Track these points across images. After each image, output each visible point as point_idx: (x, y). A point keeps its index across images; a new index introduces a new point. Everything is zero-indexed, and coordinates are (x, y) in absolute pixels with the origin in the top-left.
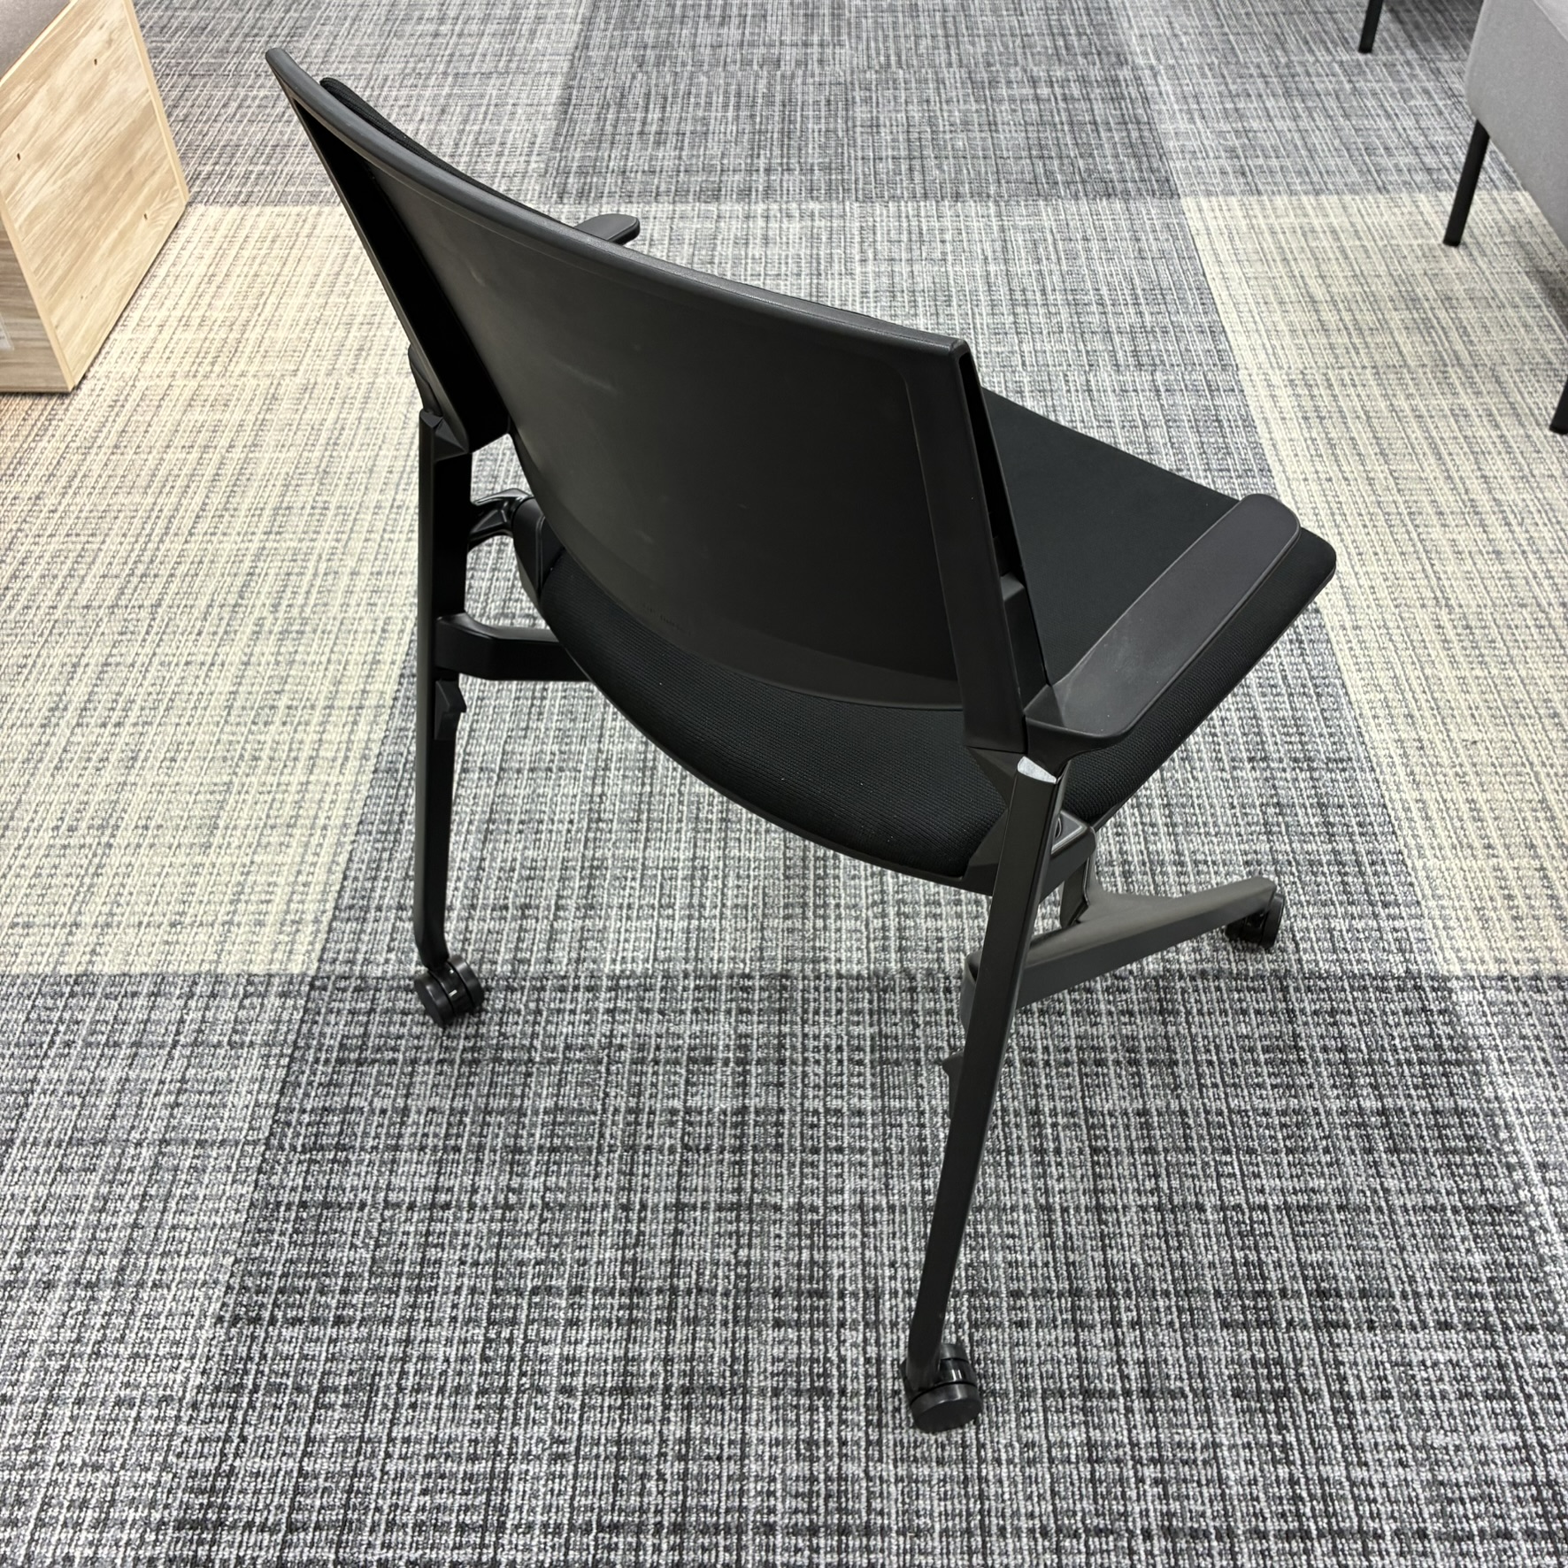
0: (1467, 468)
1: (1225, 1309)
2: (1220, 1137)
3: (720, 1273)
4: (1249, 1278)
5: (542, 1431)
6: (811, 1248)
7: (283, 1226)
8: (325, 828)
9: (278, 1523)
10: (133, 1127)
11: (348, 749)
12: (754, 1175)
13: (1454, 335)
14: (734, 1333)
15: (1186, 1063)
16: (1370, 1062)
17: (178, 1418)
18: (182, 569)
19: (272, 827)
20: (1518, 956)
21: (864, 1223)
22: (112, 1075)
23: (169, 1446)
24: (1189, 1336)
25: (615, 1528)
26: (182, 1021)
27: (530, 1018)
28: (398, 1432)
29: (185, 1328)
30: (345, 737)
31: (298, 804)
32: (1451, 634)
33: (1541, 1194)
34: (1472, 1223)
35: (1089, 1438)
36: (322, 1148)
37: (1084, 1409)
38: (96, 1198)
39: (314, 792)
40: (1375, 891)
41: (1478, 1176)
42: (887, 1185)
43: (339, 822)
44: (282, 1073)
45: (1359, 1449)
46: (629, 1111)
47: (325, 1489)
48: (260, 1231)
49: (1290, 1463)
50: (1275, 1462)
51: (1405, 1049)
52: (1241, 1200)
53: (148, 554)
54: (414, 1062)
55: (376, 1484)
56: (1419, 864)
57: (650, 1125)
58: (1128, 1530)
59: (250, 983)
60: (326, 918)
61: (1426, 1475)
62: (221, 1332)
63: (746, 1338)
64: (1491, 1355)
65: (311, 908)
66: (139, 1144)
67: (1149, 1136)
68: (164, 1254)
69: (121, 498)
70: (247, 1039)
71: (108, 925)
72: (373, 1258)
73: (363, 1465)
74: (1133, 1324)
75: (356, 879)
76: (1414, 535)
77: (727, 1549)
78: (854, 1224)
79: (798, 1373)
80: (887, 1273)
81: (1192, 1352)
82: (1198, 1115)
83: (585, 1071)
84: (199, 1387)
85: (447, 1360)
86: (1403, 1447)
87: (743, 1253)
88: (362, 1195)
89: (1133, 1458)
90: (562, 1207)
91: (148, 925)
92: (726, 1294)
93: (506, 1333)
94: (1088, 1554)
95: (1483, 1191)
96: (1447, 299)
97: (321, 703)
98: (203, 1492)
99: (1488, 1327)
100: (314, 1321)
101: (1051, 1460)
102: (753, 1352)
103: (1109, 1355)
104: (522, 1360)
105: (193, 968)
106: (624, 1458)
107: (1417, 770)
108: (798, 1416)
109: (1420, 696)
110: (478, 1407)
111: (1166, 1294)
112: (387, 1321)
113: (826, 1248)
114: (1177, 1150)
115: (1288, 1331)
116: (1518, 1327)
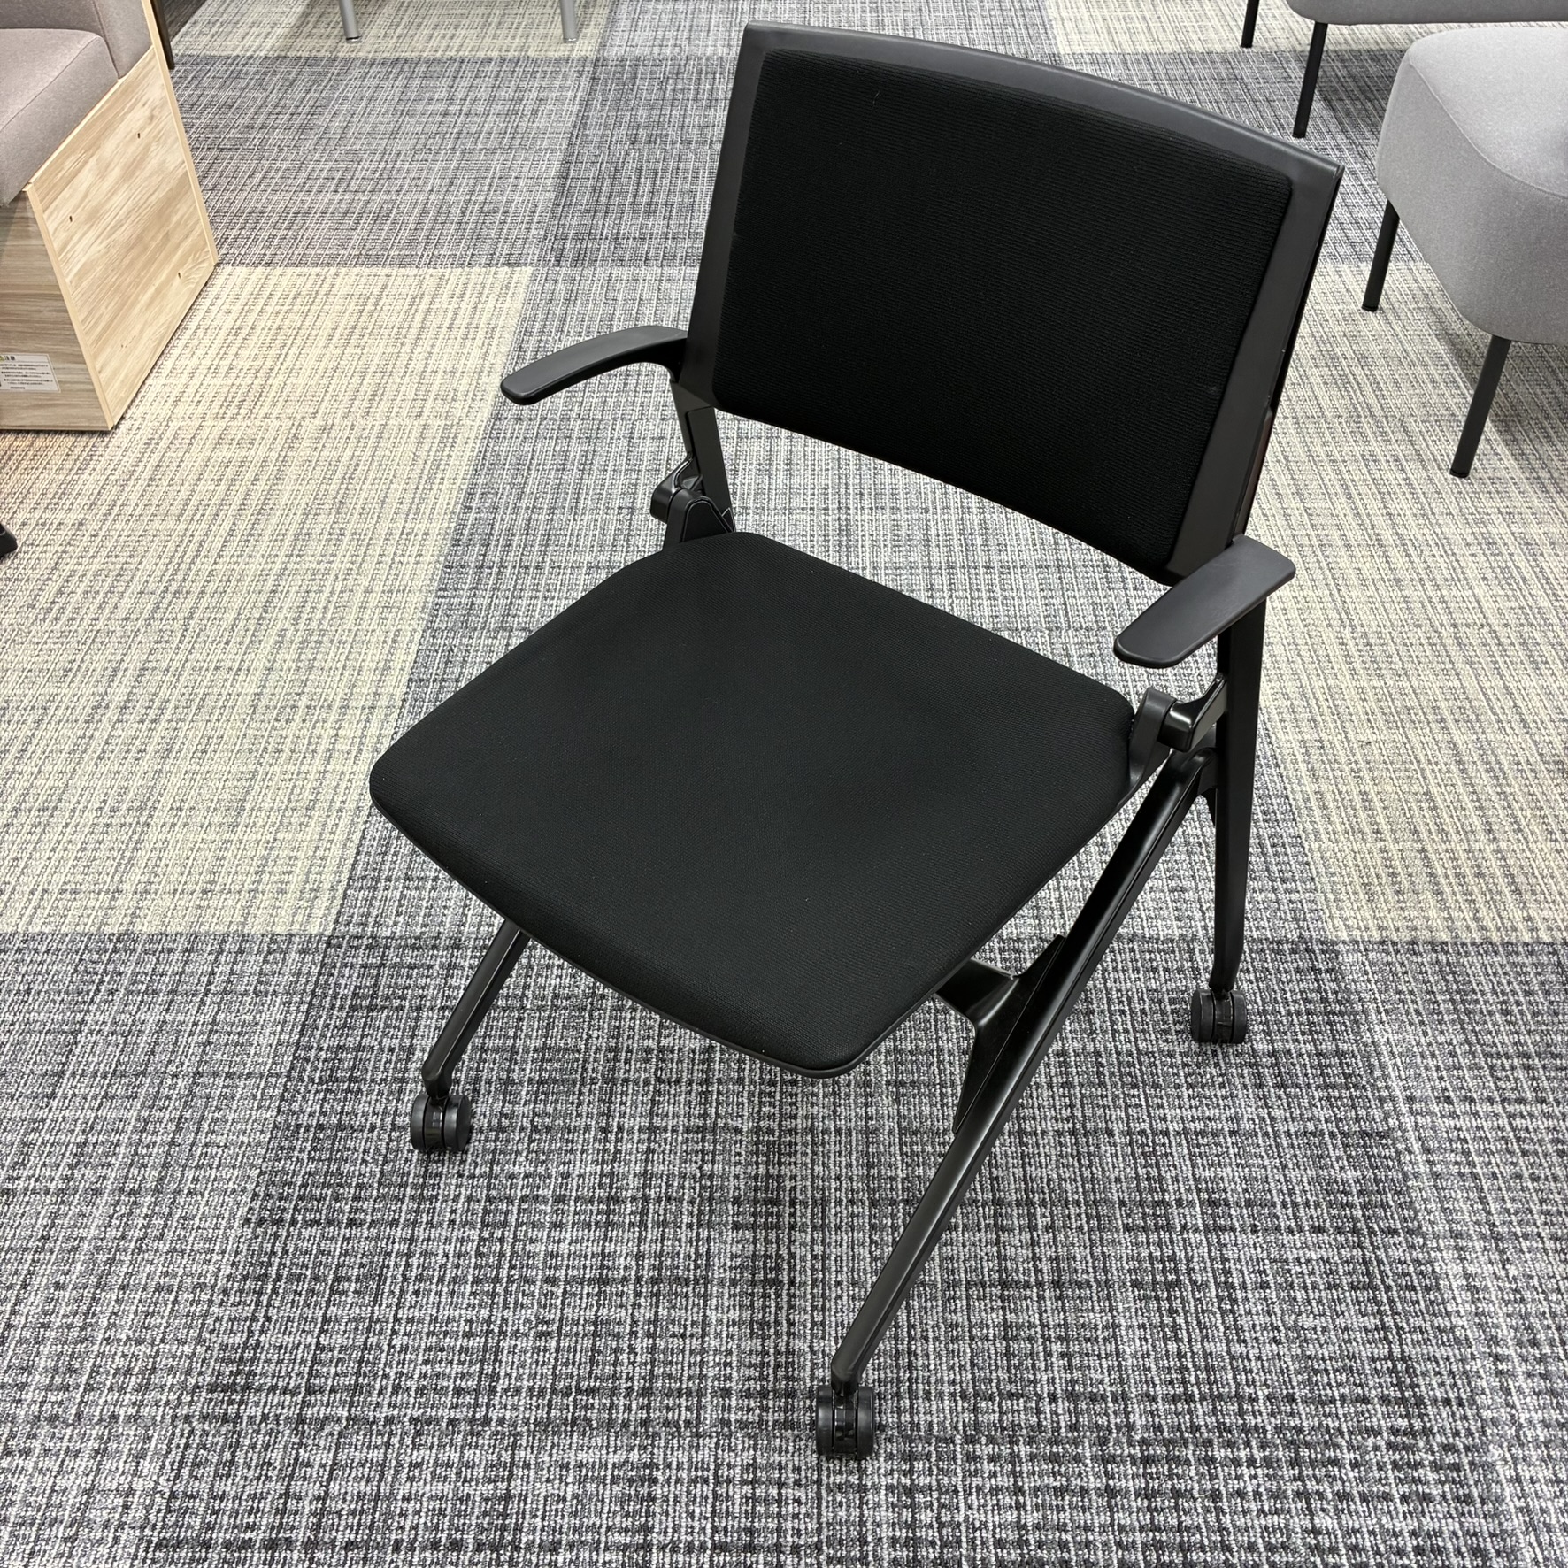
0: (1374, 506)
1: (1128, 1216)
2: (1130, 1074)
3: (687, 1184)
4: (1151, 1190)
5: (529, 1314)
6: (767, 1163)
7: (303, 1144)
8: (340, 810)
9: (299, 1387)
10: (170, 1062)
11: (361, 743)
12: (719, 1103)
13: (1368, 390)
14: (698, 1234)
15: (1102, 1012)
16: (1264, 1013)
17: (211, 1302)
18: (211, 587)
19: (294, 810)
20: (1399, 924)
21: (814, 1144)
22: (151, 1018)
23: (203, 1325)
24: (1096, 1237)
25: (591, 1392)
26: (213, 973)
27: (523, 972)
28: (403, 1314)
29: (217, 1227)
30: (359, 732)
31: (316, 790)
32: (1353, 650)
33: (1408, 1122)
34: (1346, 1146)
35: (1005, 1320)
36: (337, 1080)
37: (1002, 1298)
38: (138, 1120)
39: (330, 780)
40: (1275, 869)
41: (1353, 1107)
42: (835, 1113)
43: (353, 806)
44: (301, 1017)
45: (1239, 1329)
46: (609, 1050)
47: (339, 1360)
48: (282, 1148)
49: (1178, 1340)
50: (1166, 1339)
51: (1296, 1002)
52: (1146, 1126)
53: (181, 573)
54: (419, 1008)
55: (384, 1355)
56: (1315, 846)
57: (627, 1061)
58: (1036, 1394)
59: (273, 941)
60: (341, 888)
61: (1296, 1350)
62: (248, 1231)
63: (709, 1238)
64: (1358, 1253)
65: (328, 879)
66: (175, 1076)
67: (1067, 1073)
68: (198, 1167)
69: (156, 525)
70: (271, 989)
71: (147, 892)
72: (382, 1172)
73: (373, 1340)
74: (1047, 1229)
75: (368, 854)
76: (1324, 564)
77: (688, 1409)
78: (805, 1144)
79: (754, 1267)
80: (833, 1185)
81: (1097, 1251)
82: (1110, 1056)
83: (571, 1017)
84: (229, 1277)
85: (446, 1255)
86: (1277, 1328)
87: (707, 1168)
88: (372, 1120)
89: (1043, 1336)
90: (548, 1129)
91: (183, 891)
92: (692, 1202)
93: (498, 1234)
94: (1001, 1413)
95: (1357, 1119)
96: (1363, 358)
97: (337, 704)
98: (232, 1362)
99: (1355, 1231)
100: (330, 1223)
101: (972, 1338)
102: (714, 1249)
103: (1025, 1253)
104: (512, 1256)
105: (223, 929)
106: (600, 1336)
107: (1317, 766)
108: (752, 1302)
109: (1322, 703)
110: (474, 1294)
111: (1077, 1203)
112: (394, 1223)
113: (780, 1163)
114: (1091, 1084)
115: (1182, 1233)
116: (1382, 1231)
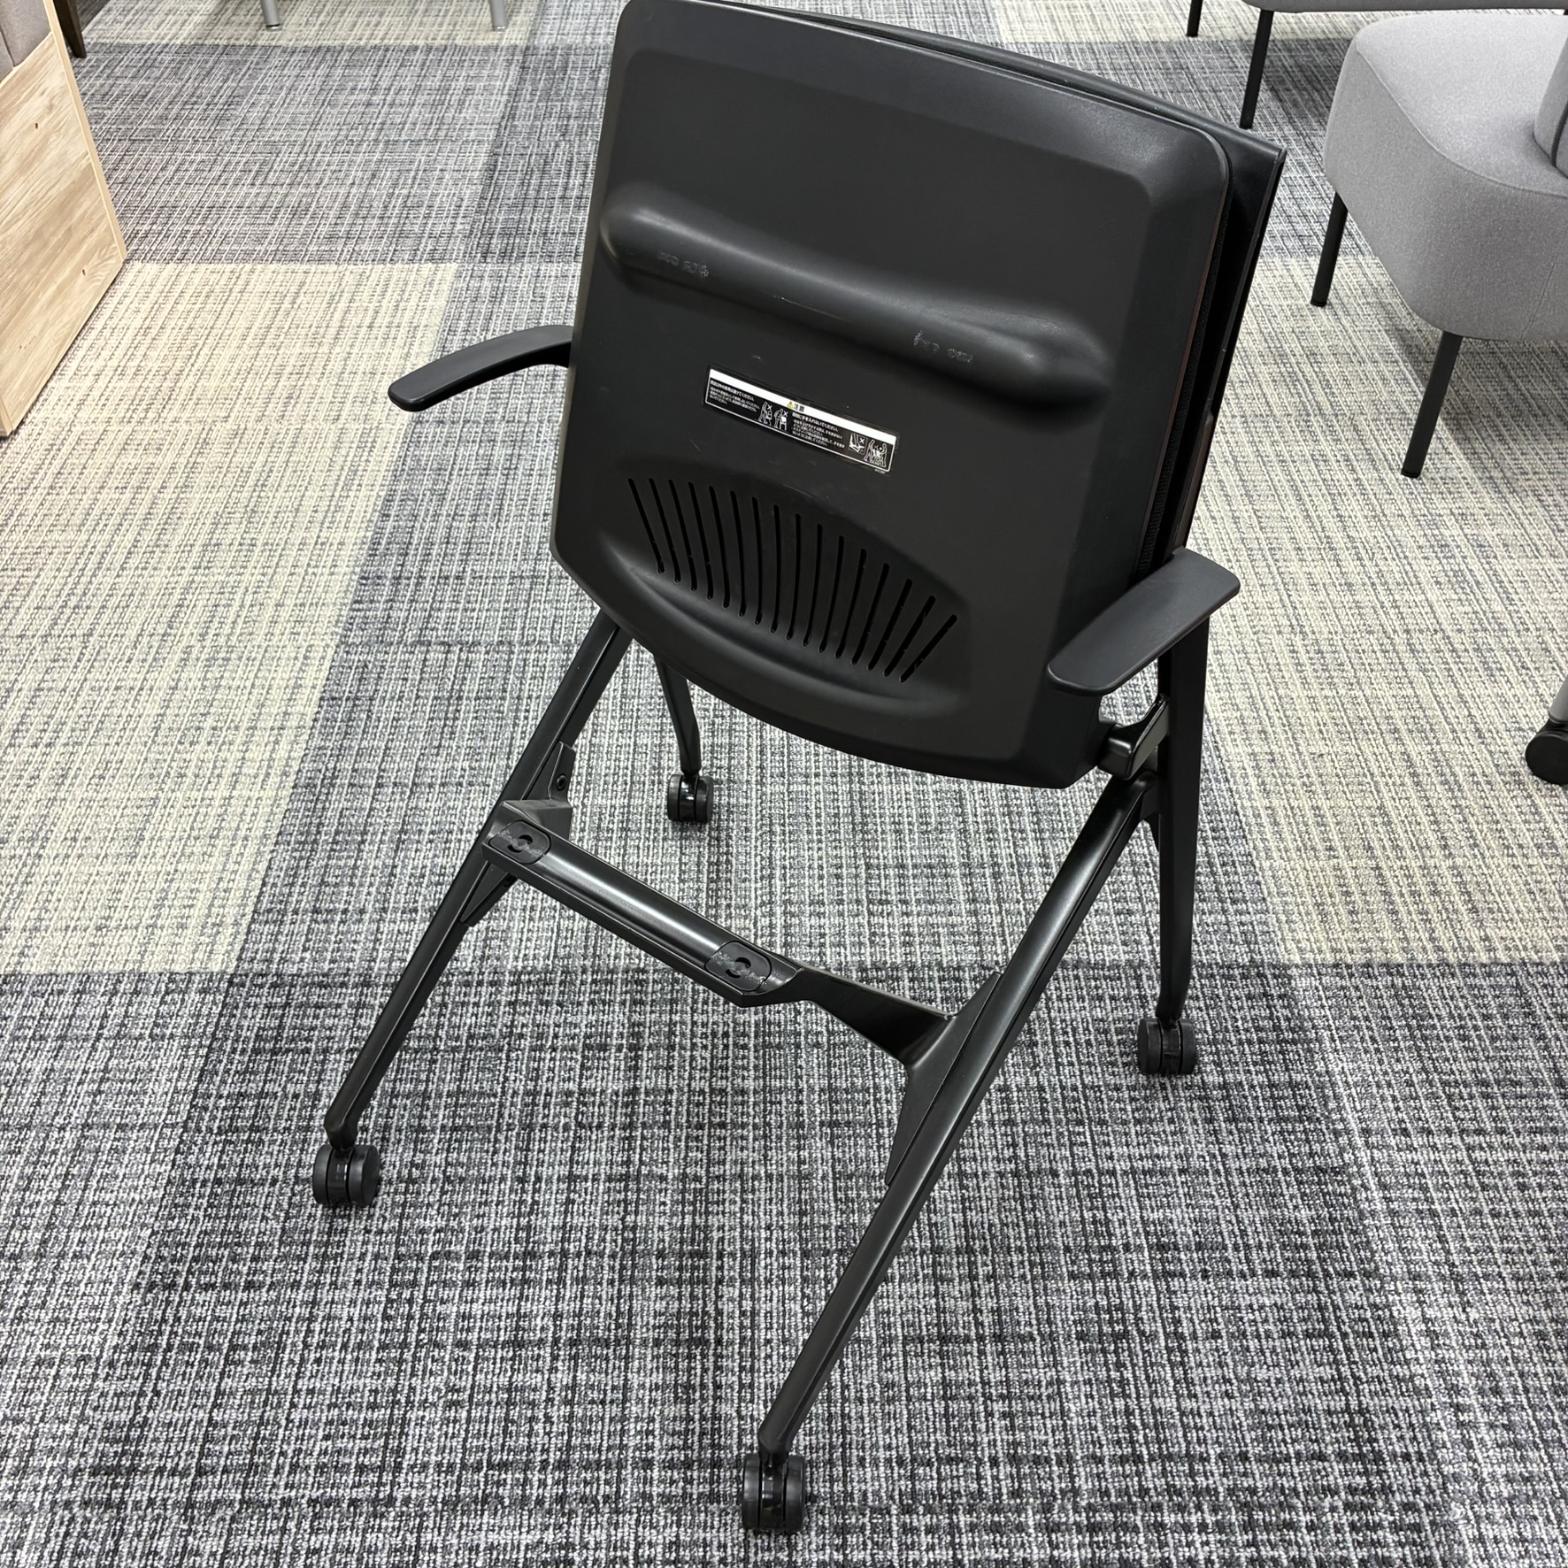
0: (1325, 507)
1: (1073, 1263)
2: (1075, 1110)
3: (608, 1237)
4: (1097, 1235)
5: (439, 1382)
6: (694, 1214)
7: (199, 1200)
8: (246, 838)
9: (189, 1468)
10: (57, 1113)
11: (269, 767)
12: (643, 1149)
13: (1317, 387)
14: (619, 1291)
15: (1045, 1043)
16: (1215, 1042)
17: (95, 1376)
18: (113, 601)
19: (196, 838)
20: (1353, 946)
21: (743, 1191)
22: (38, 1066)
23: (86, 1401)
24: (1039, 1286)
25: (504, 1466)
26: (105, 1016)
27: (436, 1010)
28: (303, 1384)
29: (103, 1294)
30: (267, 755)
31: (221, 818)
32: (1304, 658)
33: (1364, 1156)
34: (1300, 1183)
35: (944, 1378)
36: (237, 1130)
37: (941, 1354)
38: (21, 1178)
39: (236, 806)
40: (1225, 889)
41: (1307, 1141)
42: (765, 1156)
43: (259, 833)
44: (200, 1062)
45: (1189, 1383)
46: (527, 1093)
47: (233, 1437)
48: (176, 1206)
49: (1126, 1396)
50: (1113, 1395)
51: (1247, 1030)
52: (1092, 1166)
53: (81, 587)
54: (326, 1051)
55: (281, 1431)
56: (1266, 864)
57: (546, 1105)
58: (977, 1458)
59: (171, 980)
60: (245, 922)
61: (1249, 1405)
62: (137, 1298)
63: (631, 1296)
64: (1312, 1298)
65: (231, 912)
66: (62, 1128)
67: (1009, 1110)
68: (85, 1228)
69: (55, 536)
70: (168, 1032)
71: (36, 929)
72: (283, 1229)
73: (270, 1414)
74: (988, 1278)
75: (274, 885)
76: (1274, 569)
77: (607, 1482)
78: (734, 1192)
79: (678, 1326)
80: (763, 1235)
81: (1041, 1301)
82: (1054, 1090)
83: (486, 1058)
84: (116, 1347)
85: (351, 1319)
86: (1229, 1381)
87: (630, 1219)
88: (274, 1172)
89: (984, 1395)
90: (462, 1180)
91: (75, 928)
92: (613, 1256)
93: (406, 1294)
94: (940, 1480)
95: (1311, 1155)
96: (1312, 355)
97: (245, 725)
98: (117, 1442)
99: (1310, 1274)
100: (226, 1286)
101: (909, 1398)
102: (636, 1306)
103: (964, 1305)
104: (421, 1318)
105: (118, 968)
106: (515, 1404)
107: (1268, 780)
108: (677, 1363)
109: (1273, 714)
110: (379, 1361)
111: (1020, 1250)
112: (295, 1285)
113: (707, 1213)
114: (1033, 1121)
115: (1129, 1280)
116: (1338, 1274)
